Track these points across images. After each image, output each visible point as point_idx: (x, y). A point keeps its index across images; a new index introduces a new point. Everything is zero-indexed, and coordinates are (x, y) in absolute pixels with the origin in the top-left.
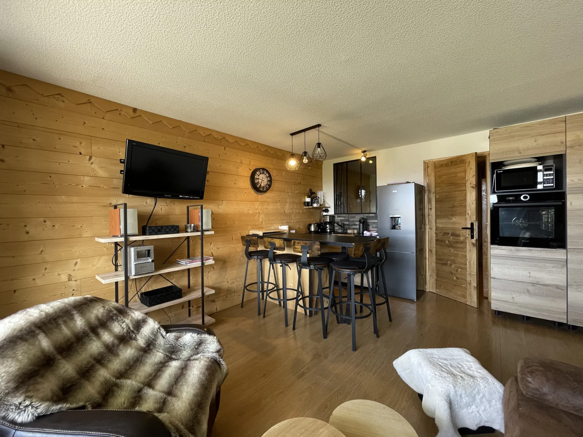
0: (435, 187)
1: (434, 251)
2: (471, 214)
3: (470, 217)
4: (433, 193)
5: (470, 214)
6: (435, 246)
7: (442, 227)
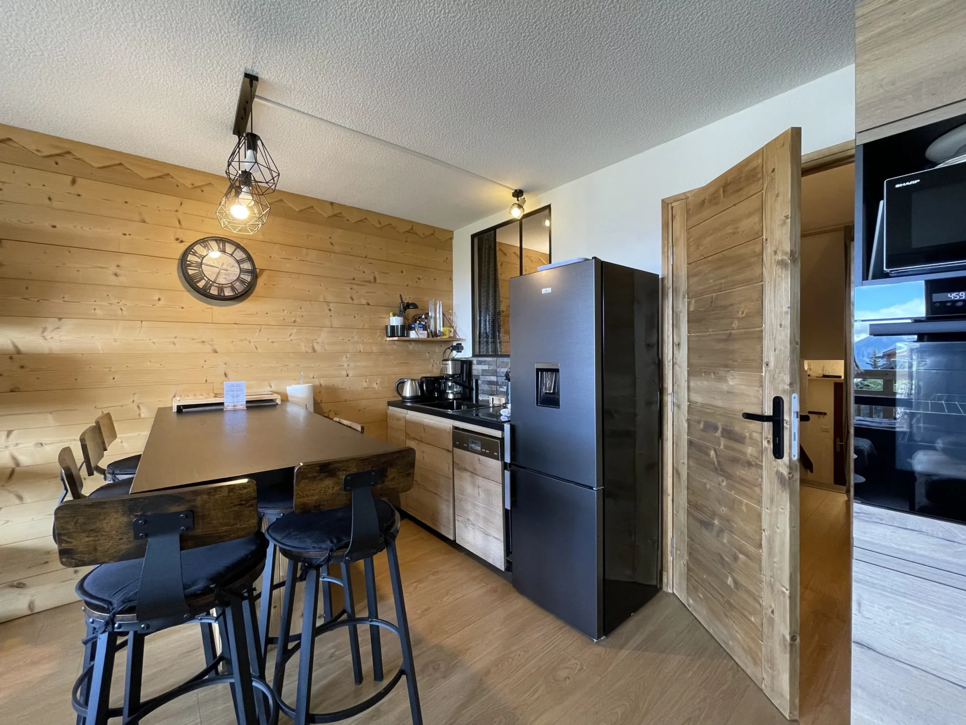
0: (688, 277)
1: (684, 476)
2: (776, 367)
3: (773, 379)
4: (684, 297)
5: (772, 364)
6: (686, 462)
7: (703, 405)
